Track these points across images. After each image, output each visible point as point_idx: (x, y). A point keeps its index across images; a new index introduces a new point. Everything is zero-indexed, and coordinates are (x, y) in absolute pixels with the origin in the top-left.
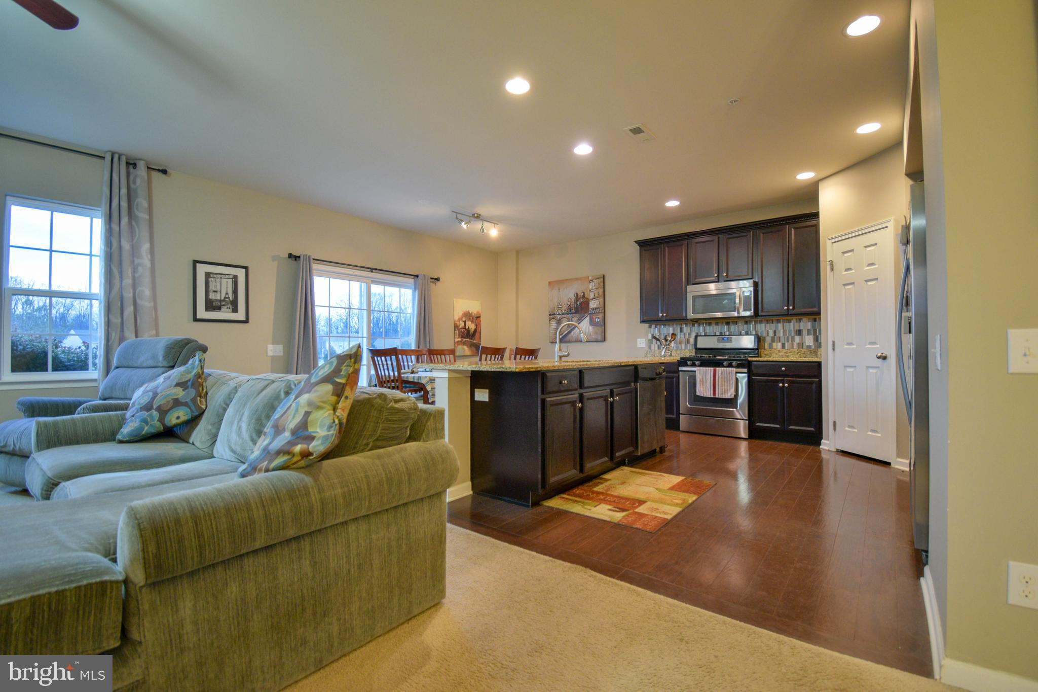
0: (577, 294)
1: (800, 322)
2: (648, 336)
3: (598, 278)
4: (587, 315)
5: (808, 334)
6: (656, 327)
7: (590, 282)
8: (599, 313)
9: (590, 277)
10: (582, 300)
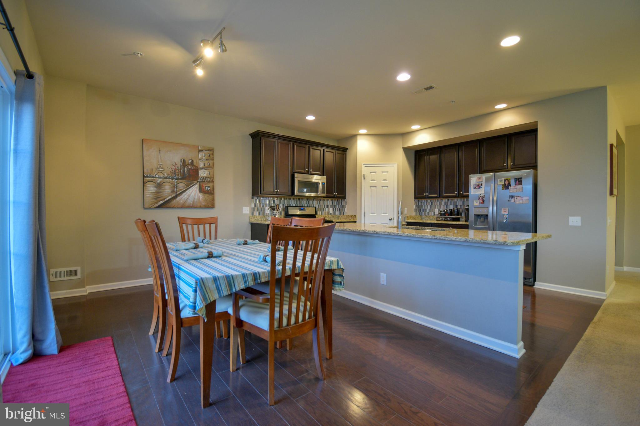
0: (184, 160)
1: (328, 201)
2: (251, 205)
3: (209, 150)
4: (195, 182)
5: (331, 208)
6: (257, 199)
7: (199, 151)
8: (209, 182)
9: (199, 147)
10: (190, 168)
